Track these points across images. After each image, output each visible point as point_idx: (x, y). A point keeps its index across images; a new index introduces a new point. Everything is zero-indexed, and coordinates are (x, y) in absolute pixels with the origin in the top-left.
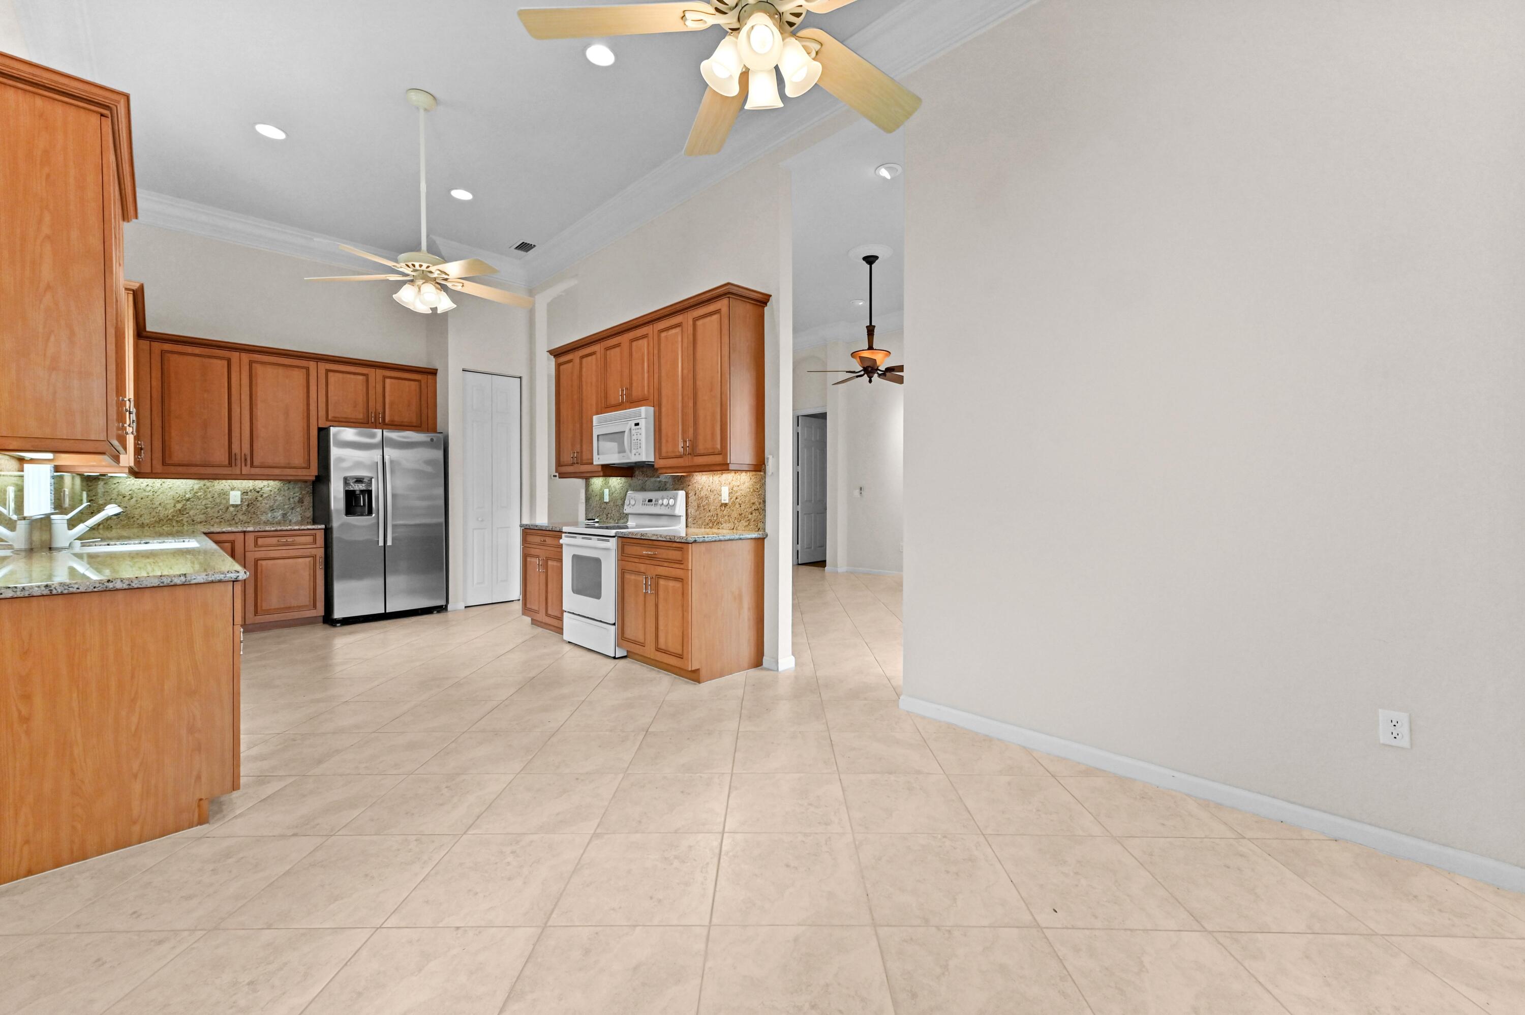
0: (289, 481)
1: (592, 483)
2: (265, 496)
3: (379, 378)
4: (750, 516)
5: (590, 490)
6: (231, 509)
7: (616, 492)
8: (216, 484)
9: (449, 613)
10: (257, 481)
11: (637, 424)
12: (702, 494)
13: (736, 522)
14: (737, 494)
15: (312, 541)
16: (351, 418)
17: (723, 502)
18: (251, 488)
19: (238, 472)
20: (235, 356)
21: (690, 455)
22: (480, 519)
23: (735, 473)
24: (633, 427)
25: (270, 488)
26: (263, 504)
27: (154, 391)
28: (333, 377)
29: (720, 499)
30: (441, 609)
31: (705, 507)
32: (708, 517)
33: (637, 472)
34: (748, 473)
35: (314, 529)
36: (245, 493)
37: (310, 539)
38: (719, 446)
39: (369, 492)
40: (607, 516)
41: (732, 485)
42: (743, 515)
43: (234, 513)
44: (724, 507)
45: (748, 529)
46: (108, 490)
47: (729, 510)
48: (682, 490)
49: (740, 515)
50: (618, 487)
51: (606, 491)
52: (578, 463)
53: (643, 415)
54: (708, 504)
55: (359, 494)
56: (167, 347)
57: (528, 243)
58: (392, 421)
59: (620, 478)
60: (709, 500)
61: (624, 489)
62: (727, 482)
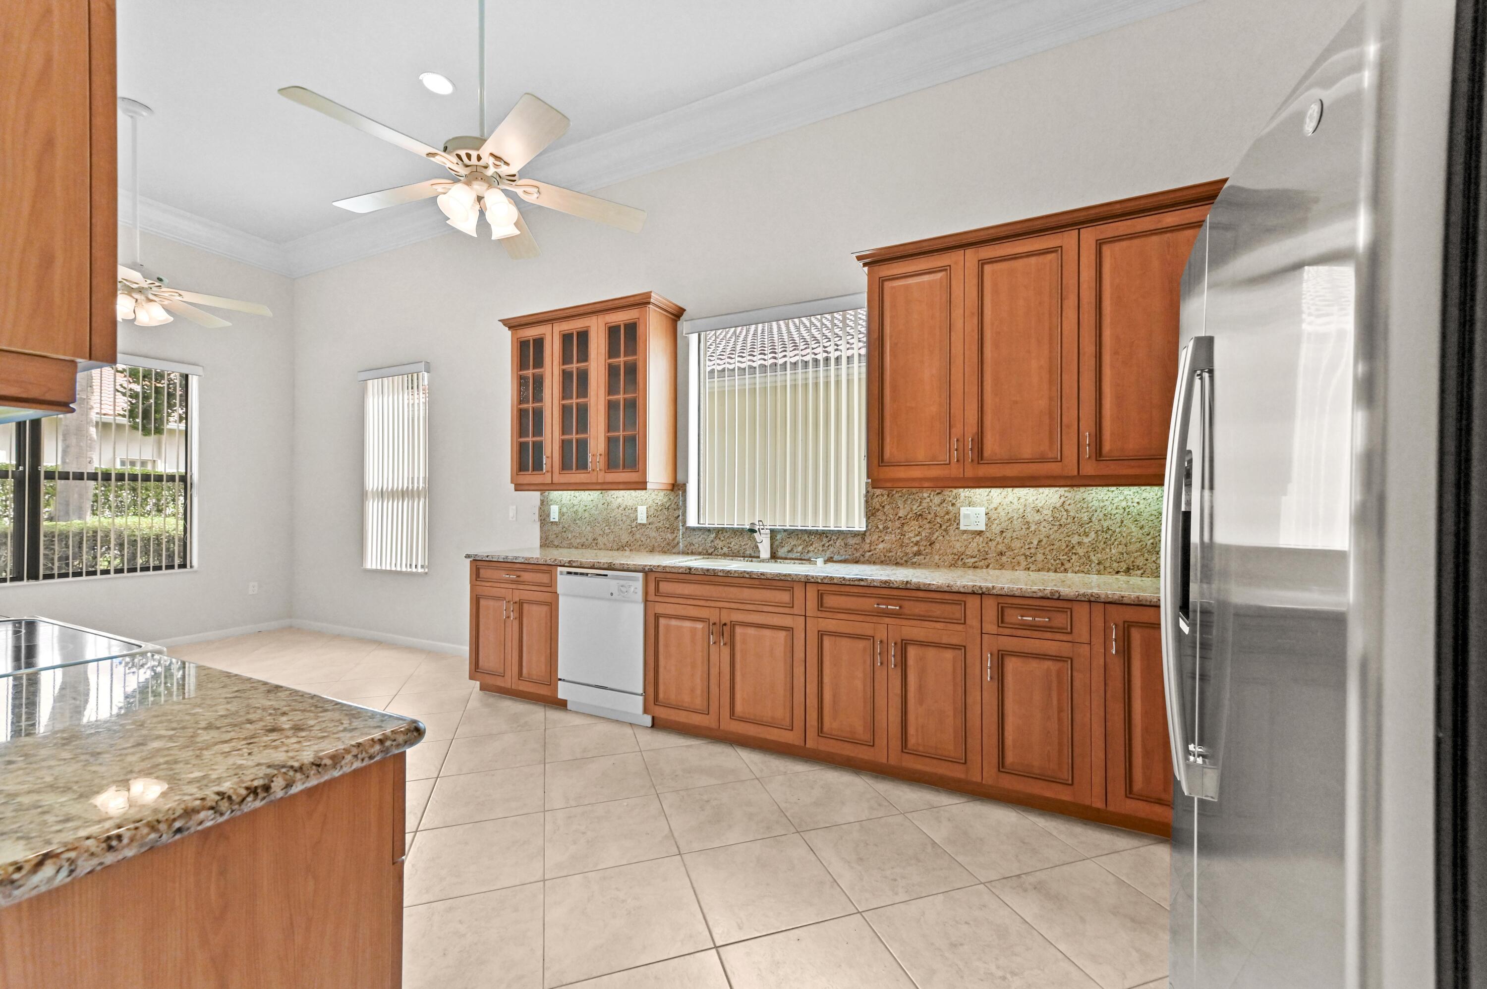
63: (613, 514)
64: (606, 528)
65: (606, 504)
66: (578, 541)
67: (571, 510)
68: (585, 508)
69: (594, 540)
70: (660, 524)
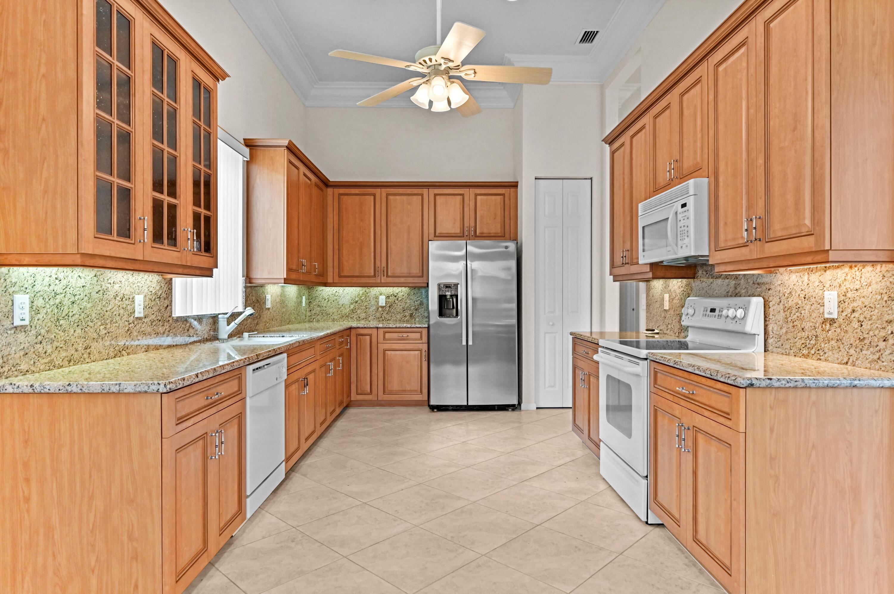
0: (414, 288)
1: (653, 287)
2: (399, 299)
3: (472, 197)
4: (882, 344)
5: (651, 295)
6: (380, 309)
7: (677, 298)
8: (372, 290)
9: (522, 412)
10: (395, 288)
11: (684, 205)
12: (790, 303)
13: (852, 351)
14: (855, 304)
15: (419, 337)
16: (451, 233)
17: (826, 316)
18: (391, 293)
19: (379, 281)
20: (377, 191)
21: (758, 242)
22: (551, 323)
23: (851, 267)
24: (680, 210)
25: (402, 294)
26: (399, 306)
27: (335, 223)
28: (439, 199)
29: (821, 311)
30: (514, 407)
31: (795, 323)
32: (801, 338)
33: (700, 272)
34: (879, 266)
35: (420, 328)
36: (388, 297)
37: (418, 335)
38: (808, 222)
39: (457, 296)
40: (667, 326)
41: (844, 288)
42: (867, 341)
43: (382, 312)
44: (828, 325)
45: (877, 367)
46: (318, 295)
47: (838, 330)
48: (759, 296)
49: (861, 340)
50: (678, 291)
51: (666, 296)
52: (628, 263)
53: (692, 192)
54: (801, 319)
55: (449, 299)
56: (342, 191)
57: (591, 30)
58: (482, 233)
59: (680, 280)
60: (803, 312)
61: (685, 293)
62: (836, 284)
63: (110, 307)
64: (102, 327)
65: (101, 292)
66: (63, 354)
67: (52, 302)
68: (72, 299)
69: (86, 348)
70: (153, 317)
